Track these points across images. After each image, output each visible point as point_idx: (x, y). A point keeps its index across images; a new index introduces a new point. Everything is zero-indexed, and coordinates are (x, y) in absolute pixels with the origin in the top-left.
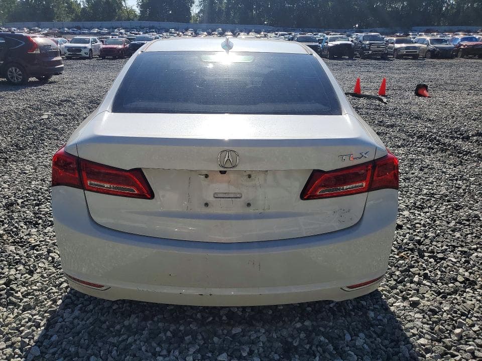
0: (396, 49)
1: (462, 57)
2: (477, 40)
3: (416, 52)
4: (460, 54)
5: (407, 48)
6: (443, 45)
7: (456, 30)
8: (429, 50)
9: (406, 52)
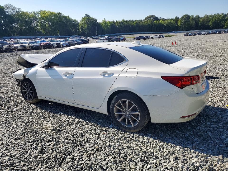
0: (15, 47)
1: (43, 48)
2: (46, 41)
3: (25, 47)
4: (42, 47)
5: (21, 46)
6: (35, 44)
7: (24, 38)
8: (30, 47)
9: (21, 48)
